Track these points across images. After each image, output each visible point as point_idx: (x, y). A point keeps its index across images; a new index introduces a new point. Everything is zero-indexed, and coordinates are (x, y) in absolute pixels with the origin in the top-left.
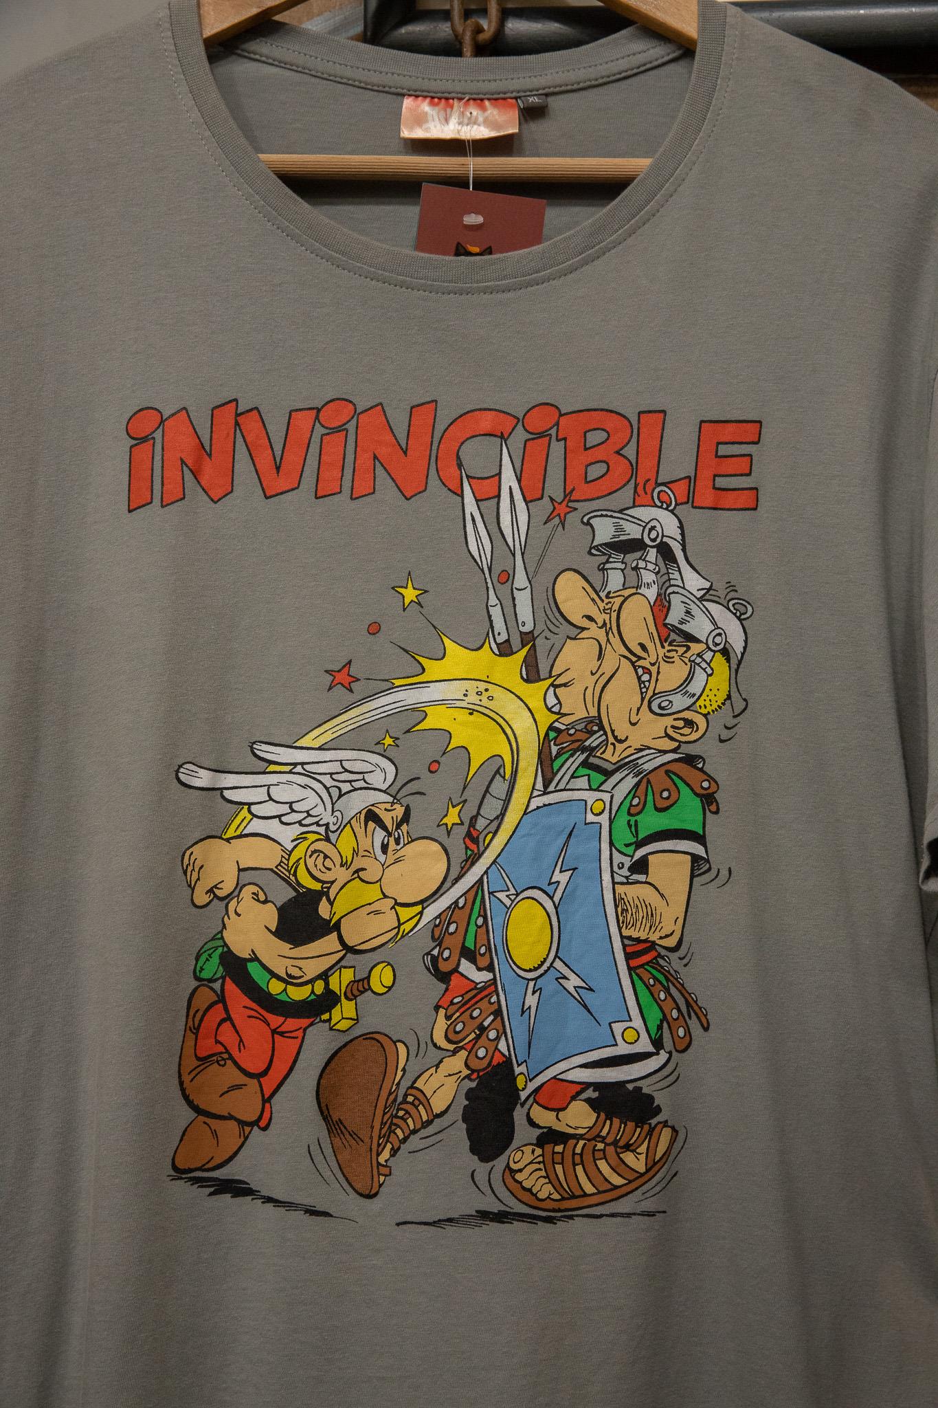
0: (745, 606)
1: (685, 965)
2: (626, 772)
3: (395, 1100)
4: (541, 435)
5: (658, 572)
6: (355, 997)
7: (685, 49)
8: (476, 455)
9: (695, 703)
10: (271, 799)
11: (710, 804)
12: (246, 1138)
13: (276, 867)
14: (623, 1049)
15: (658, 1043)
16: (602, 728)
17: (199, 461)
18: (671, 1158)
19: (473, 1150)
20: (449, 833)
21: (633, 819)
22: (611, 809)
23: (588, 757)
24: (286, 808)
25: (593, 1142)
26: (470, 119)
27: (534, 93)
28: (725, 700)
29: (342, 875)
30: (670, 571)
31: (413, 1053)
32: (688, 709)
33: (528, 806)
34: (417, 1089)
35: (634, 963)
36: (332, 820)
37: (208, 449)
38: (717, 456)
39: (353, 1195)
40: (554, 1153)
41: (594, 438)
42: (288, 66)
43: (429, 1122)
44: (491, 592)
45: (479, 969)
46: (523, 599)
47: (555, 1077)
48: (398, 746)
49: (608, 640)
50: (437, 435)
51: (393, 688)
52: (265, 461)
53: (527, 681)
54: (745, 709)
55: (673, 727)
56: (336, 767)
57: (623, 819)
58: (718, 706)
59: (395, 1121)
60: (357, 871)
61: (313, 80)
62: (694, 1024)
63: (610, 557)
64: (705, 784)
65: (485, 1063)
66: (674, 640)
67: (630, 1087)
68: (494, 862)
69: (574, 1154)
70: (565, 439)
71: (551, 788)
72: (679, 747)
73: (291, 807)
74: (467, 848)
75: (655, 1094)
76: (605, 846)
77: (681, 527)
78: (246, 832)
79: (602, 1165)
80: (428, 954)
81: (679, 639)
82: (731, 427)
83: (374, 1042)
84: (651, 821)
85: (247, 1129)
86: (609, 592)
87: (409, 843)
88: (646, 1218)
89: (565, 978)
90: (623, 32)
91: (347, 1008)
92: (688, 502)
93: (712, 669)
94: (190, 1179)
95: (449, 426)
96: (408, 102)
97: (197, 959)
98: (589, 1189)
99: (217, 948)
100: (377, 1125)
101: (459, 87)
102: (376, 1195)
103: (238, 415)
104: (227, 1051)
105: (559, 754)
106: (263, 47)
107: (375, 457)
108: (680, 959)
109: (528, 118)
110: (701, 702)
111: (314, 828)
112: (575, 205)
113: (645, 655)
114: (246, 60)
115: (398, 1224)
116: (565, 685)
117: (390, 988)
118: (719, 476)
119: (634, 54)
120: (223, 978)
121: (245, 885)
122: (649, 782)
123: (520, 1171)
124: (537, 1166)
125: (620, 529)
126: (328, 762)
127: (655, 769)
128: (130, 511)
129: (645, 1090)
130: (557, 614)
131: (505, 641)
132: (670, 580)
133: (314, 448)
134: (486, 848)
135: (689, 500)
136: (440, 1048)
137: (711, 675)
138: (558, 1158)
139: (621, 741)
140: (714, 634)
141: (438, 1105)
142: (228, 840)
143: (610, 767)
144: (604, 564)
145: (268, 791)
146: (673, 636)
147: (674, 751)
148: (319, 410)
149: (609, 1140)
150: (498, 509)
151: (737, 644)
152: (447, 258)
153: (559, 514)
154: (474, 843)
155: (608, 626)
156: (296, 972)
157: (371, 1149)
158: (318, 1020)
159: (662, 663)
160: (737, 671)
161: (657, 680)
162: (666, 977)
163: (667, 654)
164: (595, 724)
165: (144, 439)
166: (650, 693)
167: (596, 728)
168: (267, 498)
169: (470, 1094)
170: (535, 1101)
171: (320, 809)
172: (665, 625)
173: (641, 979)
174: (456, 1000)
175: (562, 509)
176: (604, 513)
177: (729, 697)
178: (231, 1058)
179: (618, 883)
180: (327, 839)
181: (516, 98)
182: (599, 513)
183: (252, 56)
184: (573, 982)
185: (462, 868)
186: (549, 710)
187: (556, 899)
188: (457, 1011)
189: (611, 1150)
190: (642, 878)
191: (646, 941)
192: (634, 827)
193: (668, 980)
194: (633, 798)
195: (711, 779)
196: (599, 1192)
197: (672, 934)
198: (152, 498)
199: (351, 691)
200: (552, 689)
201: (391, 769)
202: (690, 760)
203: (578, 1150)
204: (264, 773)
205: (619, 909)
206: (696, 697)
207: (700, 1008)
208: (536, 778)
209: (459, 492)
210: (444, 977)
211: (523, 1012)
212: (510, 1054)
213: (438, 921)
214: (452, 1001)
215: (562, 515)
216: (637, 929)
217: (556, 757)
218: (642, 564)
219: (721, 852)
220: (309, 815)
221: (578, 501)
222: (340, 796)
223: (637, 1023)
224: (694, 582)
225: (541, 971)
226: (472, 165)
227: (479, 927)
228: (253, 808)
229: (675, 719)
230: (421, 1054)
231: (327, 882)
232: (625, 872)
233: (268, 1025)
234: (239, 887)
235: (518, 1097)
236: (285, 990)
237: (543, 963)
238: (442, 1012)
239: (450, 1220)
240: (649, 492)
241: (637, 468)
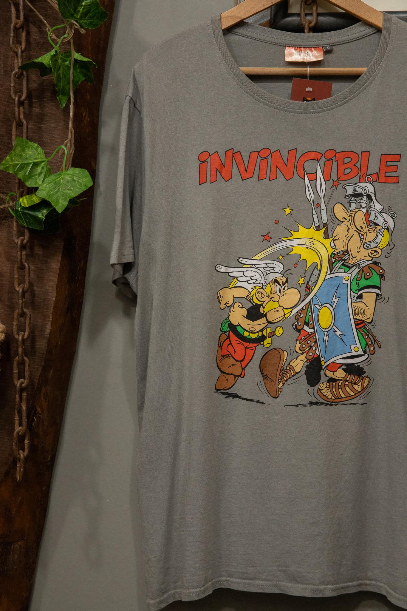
0: (394, 214)
1: (374, 328)
2: (356, 267)
3: (283, 369)
4: (330, 159)
5: (367, 204)
6: (271, 337)
7: (379, 30)
8: (309, 166)
9: (378, 245)
10: (244, 276)
11: (382, 277)
12: (237, 380)
13: (246, 297)
14: (354, 353)
15: (365, 352)
16: (348, 253)
17: (221, 169)
18: (368, 387)
19: (308, 383)
20: (300, 286)
21: (358, 282)
22: (351, 279)
23: (344, 263)
24: (249, 279)
25: (345, 382)
26: (307, 55)
27: (328, 45)
28: (388, 244)
29: (267, 299)
30: (371, 203)
31: (289, 354)
32: (375, 247)
33: (325, 278)
34: (290, 365)
35: (358, 327)
36: (264, 282)
37: (224, 164)
38: (386, 166)
39: (271, 397)
40: (333, 385)
41: (347, 160)
42: (248, 37)
43: (294, 375)
44: (314, 210)
45: (310, 328)
46: (324, 213)
47: (333, 362)
48: (284, 259)
49: (351, 225)
50: (297, 159)
51: (283, 241)
52: (242, 169)
53: (325, 238)
54: (394, 247)
55: (371, 253)
56: (265, 266)
57: (354, 282)
58: (385, 246)
59: (283, 375)
60: (271, 298)
61: (256, 41)
62: (376, 346)
63: (351, 199)
64: (381, 271)
65: (312, 357)
66: (371, 225)
67: (356, 365)
68: (315, 295)
69: (339, 385)
70: (338, 161)
71: (332, 272)
72: (373, 259)
73: (251, 278)
74: (306, 291)
75: (364, 367)
76: (349, 290)
77: (374, 189)
78: (236, 286)
79: (347, 389)
80: (294, 324)
81: (373, 225)
82: (391, 156)
83: (276, 351)
84: (363, 283)
85: (237, 378)
86: (351, 210)
87: (288, 289)
88: (361, 405)
89: (336, 331)
90: (358, 24)
91: (269, 340)
92: (376, 181)
93: (384, 235)
94: (220, 392)
95: (301, 157)
96: (287, 48)
97: (221, 325)
98: (343, 396)
99: (227, 322)
100: (278, 376)
101: (304, 44)
102: (277, 397)
103: (233, 153)
104: (230, 354)
105: (335, 262)
106: (240, 30)
107: (277, 167)
108: (373, 326)
109: (326, 54)
110: (380, 245)
111: (258, 285)
112: (341, 82)
113: (362, 230)
114: (234, 35)
115: (285, 406)
116: (337, 240)
117: (282, 334)
118: (387, 172)
119: (361, 32)
120: (229, 331)
121: (236, 303)
122: (363, 270)
123: (323, 390)
124: (328, 389)
125: (355, 190)
126: (262, 264)
127: (365, 266)
128: (200, 185)
129: (361, 366)
130: (335, 217)
131: (318, 226)
132: (370, 206)
133: (258, 165)
134: (312, 291)
135: (377, 180)
136: (298, 353)
137: (383, 236)
138: (334, 386)
139: (354, 258)
140: (384, 223)
141: (297, 370)
142: (230, 288)
143: (351, 266)
144: (350, 201)
145: (243, 273)
146: (371, 224)
147: (371, 260)
148: (259, 152)
149: (349, 381)
150: (316, 184)
151: (391, 226)
152: (301, 102)
153: (335, 185)
154: (308, 289)
155: (351, 221)
156: (253, 329)
157: (276, 383)
158: (260, 344)
159: (368, 232)
160: (391, 235)
161: (366, 238)
162: (367, 331)
163: (369, 230)
164: (346, 252)
165: (204, 162)
166: (364, 242)
167: (346, 253)
168: (243, 180)
169: (307, 367)
170: (327, 369)
171: (260, 279)
172: (369, 220)
173: (360, 332)
174: (303, 338)
175: (336, 184)
176: (350, 185)
177: (389, 243)
178: (232, 356)
179: (353, 302)
180: (262, 288)
181: (322, 47)
182: (348, 185)
183: (237, 33)
184: (339, 333)
185: (305, 297)
186: (332, 248)
187: (334, 307)
188: (303, 341)
189: (350, 384)
190: (360, 300)
191: (361, 320)
192: (358, 285)
193: (368, 332)
194: (358, 275)
195: (382, 269)
196: (346, 397)
197: (370, 318)
198: (207, 181)
199: (269, 242)
200: (333, 241)
201: (282, 266)
202: (376, 263)
203: (340, 384)
204: (242, 267)
205: (353, 310)
206: (378, 244)
207: (378, 341)
208: (327, 269)
209: (304, 178)
210: (299, 331)
211: (323, 342)
212: (319, 355)
213: (297, 313)
214: (301, 338)
215: (336, 185)
216: (359, 316)
217: (334, 262)
218: (362, 201)
219: (385, 292)
220: (257, 281)
221: (342, 181)
222: (266, 275)
223: (359, 345)
224: (378, 207)
225: (329, 329)
226: (309, 70)
227: (310, 315)
228: (238, 278)
229: (371, 250)
230: (292, 354)
231: (262, 302)
232: (355, 298)
233: (244, 346)
234: (234, 303)
235: (322, 367)
236: (249, 335)
237: (329, 327)
238: (298, 341)
239: (301, 404)
240: (364, 177)
241: (360, 170)
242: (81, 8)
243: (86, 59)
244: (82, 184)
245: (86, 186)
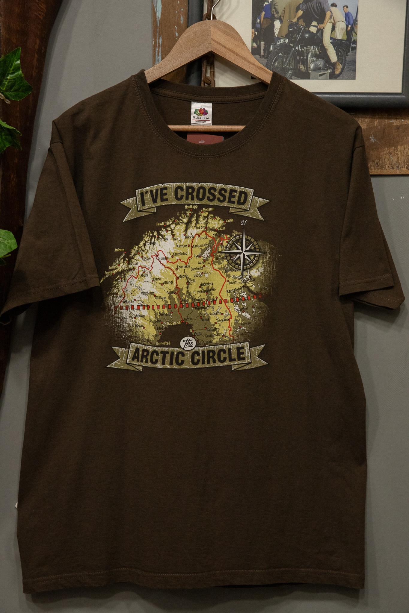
242: (6, 82)
243: (11, 128)
244: (7, 246)
245: (10, 247)
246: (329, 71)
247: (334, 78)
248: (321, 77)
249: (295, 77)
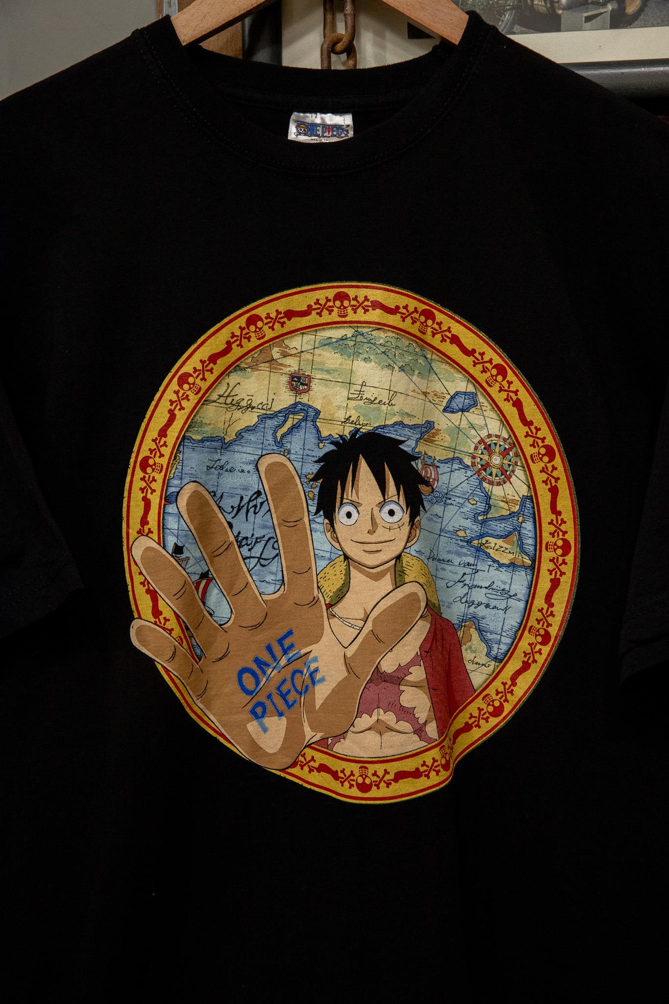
246: (610, 7)
247: (622, 25)
248: (589, 24)
249: (524, 29)
